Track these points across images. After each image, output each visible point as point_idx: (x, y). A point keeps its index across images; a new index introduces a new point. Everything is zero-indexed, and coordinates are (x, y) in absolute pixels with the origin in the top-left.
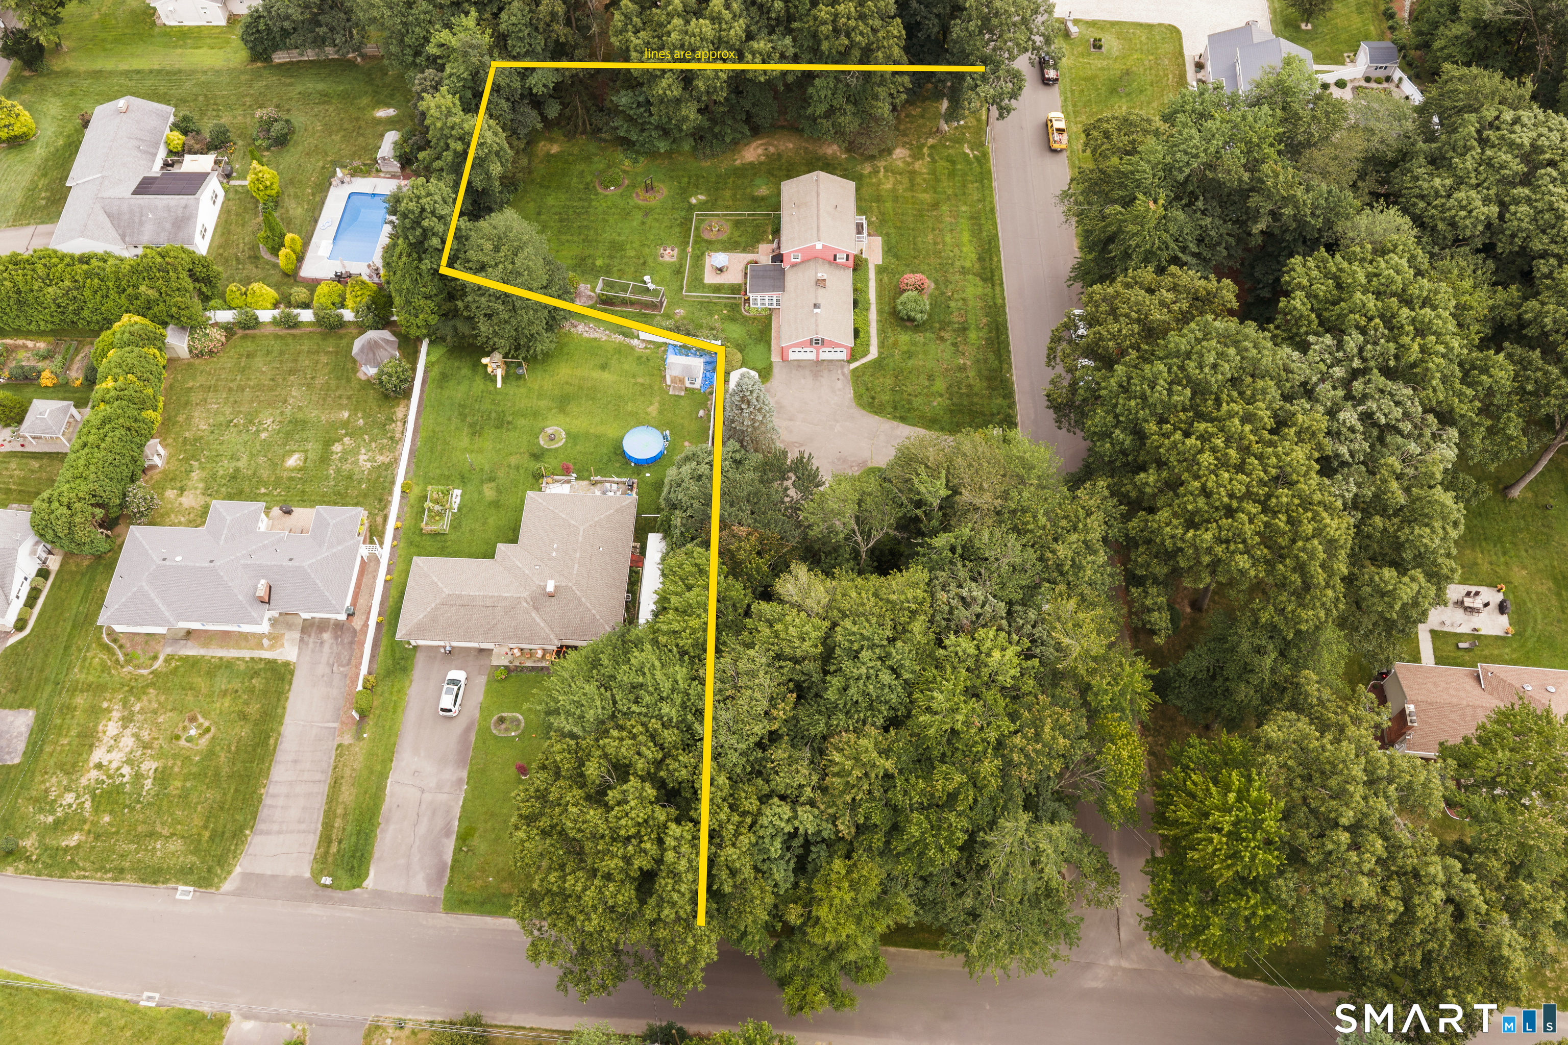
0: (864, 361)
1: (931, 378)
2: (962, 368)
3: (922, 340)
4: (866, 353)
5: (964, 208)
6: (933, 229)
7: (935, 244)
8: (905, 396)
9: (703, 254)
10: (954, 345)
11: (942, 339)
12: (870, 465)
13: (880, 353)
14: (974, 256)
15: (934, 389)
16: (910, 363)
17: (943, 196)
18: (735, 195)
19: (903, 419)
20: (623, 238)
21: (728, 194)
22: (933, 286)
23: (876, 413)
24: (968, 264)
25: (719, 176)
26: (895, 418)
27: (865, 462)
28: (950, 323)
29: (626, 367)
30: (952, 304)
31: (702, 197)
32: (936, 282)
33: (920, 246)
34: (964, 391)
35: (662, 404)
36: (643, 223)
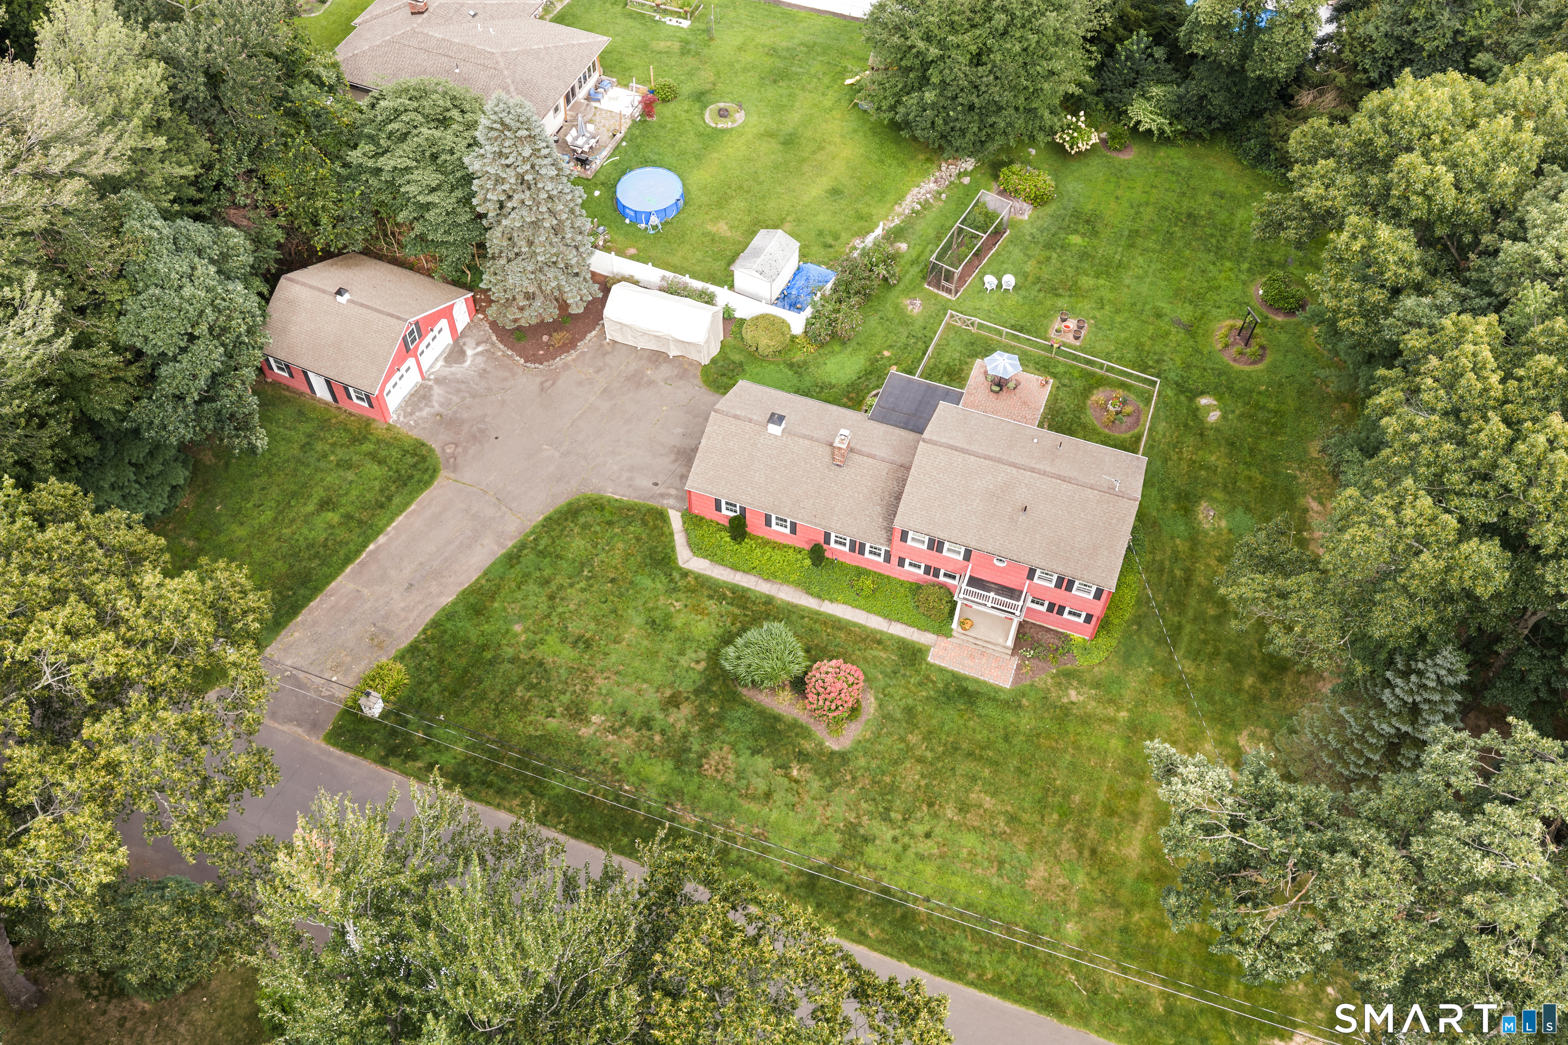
0: (680, 539)
1: (584, 643)
2: (578, 712)
3: (684, 661)
4: (697, 548)
5: (1071, 929)
6: (1012, 819)
7: (963, 808)
8: (559, 580)
9: (1054, 376)
10: (646, 723)
11: (674, 702)
12: (443, 473)
13: (685, 574)
14: (897, 884)
15: (552, 639)
16: (639, 620)
17: (1124, 895)
18: (1212, 469)
19: (512, 559)
20: (1127, 281)
21: (1216, 458)
22: (832, 745)
23: (549, 519)
24: (873, 854)
25: (1274, 459)
26: (522, 546)
27: (455, 469)
28: (708, 731)
29: (821, 217)
30: (763, 763)
31: (1214, 417)
32: (844, 757)
33: (965, 767)
34: (520, 691)
35: (724, 240)
36: (1159, 316)
